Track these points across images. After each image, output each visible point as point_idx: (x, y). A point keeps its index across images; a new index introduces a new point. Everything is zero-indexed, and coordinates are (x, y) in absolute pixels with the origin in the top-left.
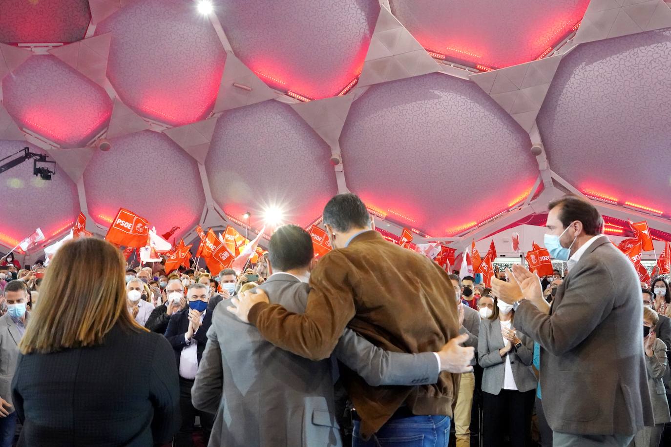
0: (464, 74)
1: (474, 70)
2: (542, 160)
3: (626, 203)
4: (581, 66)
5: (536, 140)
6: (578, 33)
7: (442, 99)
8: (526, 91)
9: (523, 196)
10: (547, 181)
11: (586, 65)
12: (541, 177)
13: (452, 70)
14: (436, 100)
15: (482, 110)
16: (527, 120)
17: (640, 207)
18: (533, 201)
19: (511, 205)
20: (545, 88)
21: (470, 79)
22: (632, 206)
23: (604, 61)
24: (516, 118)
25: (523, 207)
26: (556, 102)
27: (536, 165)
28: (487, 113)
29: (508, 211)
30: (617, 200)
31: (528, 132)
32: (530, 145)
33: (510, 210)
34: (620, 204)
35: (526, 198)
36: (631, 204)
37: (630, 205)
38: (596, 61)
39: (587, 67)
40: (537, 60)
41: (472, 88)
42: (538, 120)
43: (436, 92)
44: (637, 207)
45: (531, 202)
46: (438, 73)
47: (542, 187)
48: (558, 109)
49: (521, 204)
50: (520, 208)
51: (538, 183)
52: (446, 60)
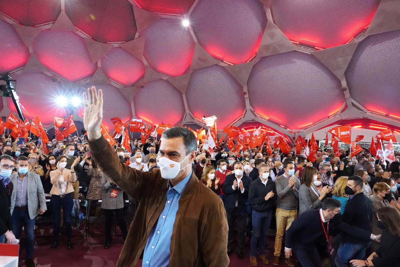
0: (308, 51)
1: (314, 49)
2: (347, 94)
3: (390, 115)
4: (369, 47)
5: (344, 84)
6: (368, 30)
7: (297, 63)
8: (340, 60)
9: (337, 111)
10: (349, 103)
11: (372, 46)
12: (346, 101)
13: (303, 50)
14: (294, 64)
15: (317, 69)
16: (340, 73)
17: (398, 117)
18: (342, 113)
19: (330, 115)
20: (350, 58)
21: (311, 54)
22: (393, 117)
23: (381, 44)
24: (334, 73)
25: (336, 116)
26: (355, 64)
27: (344, 96)
28: (319, 70)
29: (329, 118)
30: (385, 114)
31: (340, 80)
32: (341, 86)
33: (330, 117)
34: (387, 116)
35: (338, 112)
36: (393, 116)
37: (392, 116)
38: (377, 44)
39: (372, 47)
40: (346, 44)
41: (313, 58)
42: (346, 74)
43: (294, 60)
44: (395, 117)
45: (340, 114)
46: (295, 51)
47: (346, 107)
48: (356, 68)
49: (335, 115)
50: (335, 116)
51: (344, 104)
52: (299, 44)
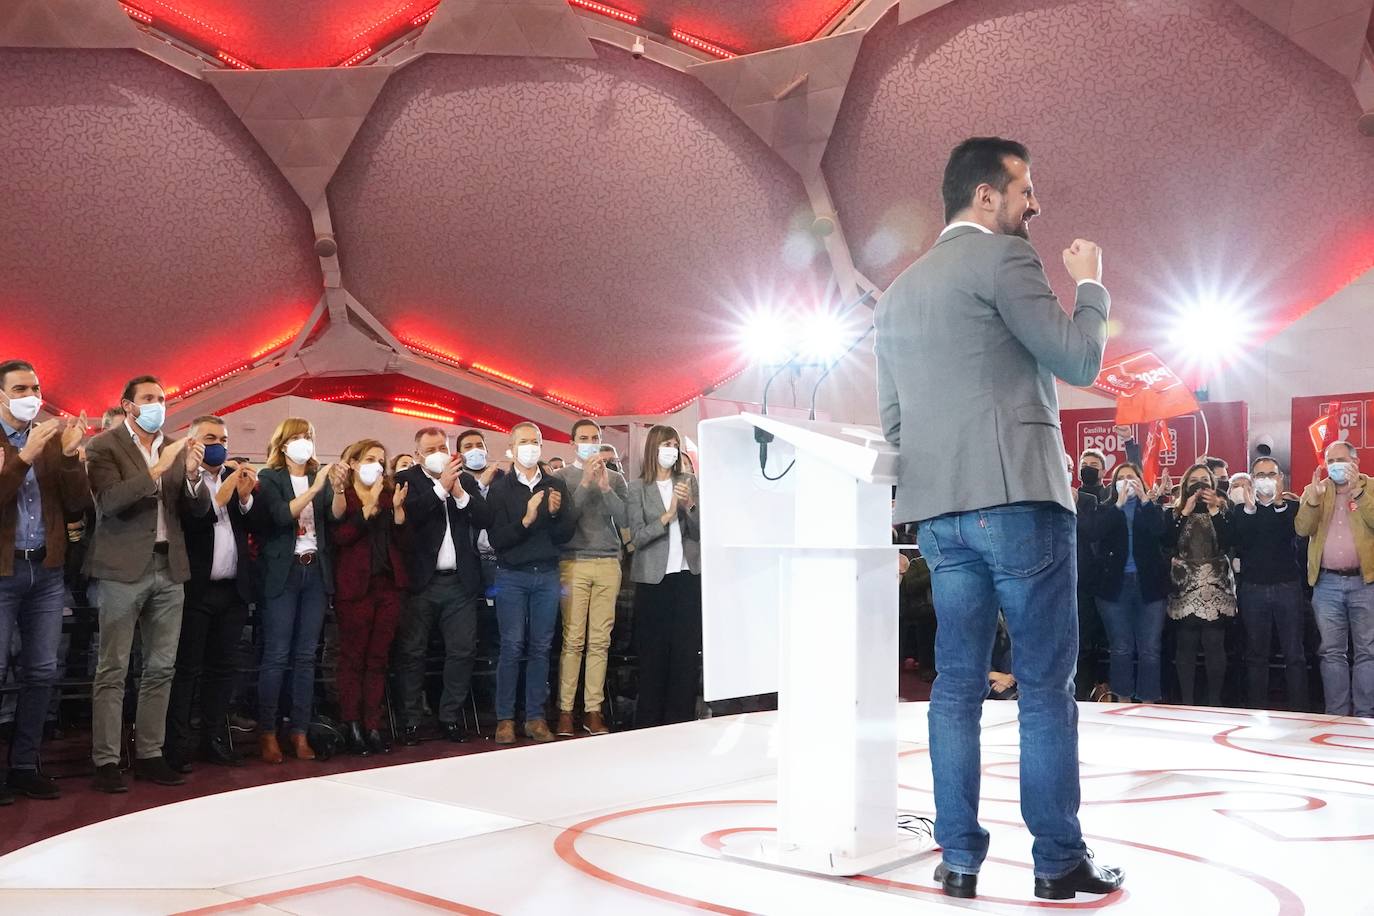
0: (191, 64)
1: (218, 62)
2: (331, 268)
3: (474, 365)
4: (422, 96)
5: (322, 225)
6: (428, 28)
7: (133, 110)
8: (317, 125)
9: (284, 339)
10: (337, 312)
11: (433, 94)
12: (326, 298)
13: (166, 51)
14: (123, 111)
15: (222, 148)
16: (311, 183)
17: (497, 373)
18: (307, 350)
19: (256, 355)
20: (354, 125)
21: (205, 78)
22: (483, 371)
23: (465, 94)
24: (287, 173)
25: (284, 361)
26: (370, 155)
27: (318, 277)
28: (230, 155)
29: (251, 367)
30: (458, 359)
31: (310, 208)
32: (313, 236)
33: (255, 365)
34: (464, 366)
35: (289, 342)
36: (482, 368)
37: (479, 369)
38: (451, 91)
39: (434, 99)
40: (340, 67)
41: (205, 97)
42: (330, 191)
43: (124, 91)
44: (491, 374)
45: (301, 352)
46: (133, 52)
47: (326, 318)
48: (372, 170)
49: (278, 354)
50: (276, 361)
51: (318, 312)
52: (153, 25)
